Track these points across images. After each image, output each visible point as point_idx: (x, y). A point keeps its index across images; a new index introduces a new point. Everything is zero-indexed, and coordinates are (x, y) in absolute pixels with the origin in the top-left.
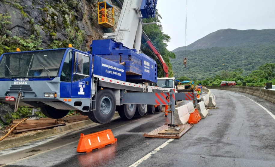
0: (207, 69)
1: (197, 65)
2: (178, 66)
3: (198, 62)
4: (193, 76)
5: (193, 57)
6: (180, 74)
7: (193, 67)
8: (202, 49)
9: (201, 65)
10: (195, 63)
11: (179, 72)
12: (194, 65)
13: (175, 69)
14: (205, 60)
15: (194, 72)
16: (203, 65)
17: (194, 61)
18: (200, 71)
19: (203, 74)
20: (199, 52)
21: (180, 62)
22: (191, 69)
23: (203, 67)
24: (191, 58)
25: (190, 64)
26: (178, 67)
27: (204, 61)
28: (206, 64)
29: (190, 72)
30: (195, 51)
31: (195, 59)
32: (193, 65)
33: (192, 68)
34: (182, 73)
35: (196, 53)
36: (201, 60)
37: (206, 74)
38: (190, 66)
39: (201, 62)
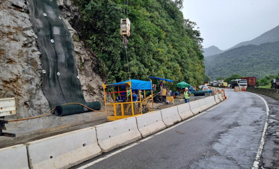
0: (277, 65)
1: (263, 62)
2: (239, 63)
3: (266, 57)
4: (258, 74)
5: (258, 52)
6: (242, 72)
7: (258, 63)
8: (270, 43)
9: (269, 61)
10: (262, 59)
11: (240, 70)
12: (260, 62)
13: (236, 67)
14: (274, 55)
15: (259, 69)
16: (271, 61)
17: (259, 57)
18: (267, 68)
19: (271, 72)
20: (266, 46)
21: (242, 59)
22: (255, 66)
23: (271, 63)
24: (255, 53)
25: (255, 61)
26: (238, 65)
27: (273, 57)
28: (275, 59)
29: (255, 69)
30: (262, 45)
31: (261, 54)
32: (258, 61)
33: (257, 65)
34: (244, 71)
35: (263, 48)
36: (269, 55)
37: (274, 71)
38: (254, 63)
39: (268, 57)
